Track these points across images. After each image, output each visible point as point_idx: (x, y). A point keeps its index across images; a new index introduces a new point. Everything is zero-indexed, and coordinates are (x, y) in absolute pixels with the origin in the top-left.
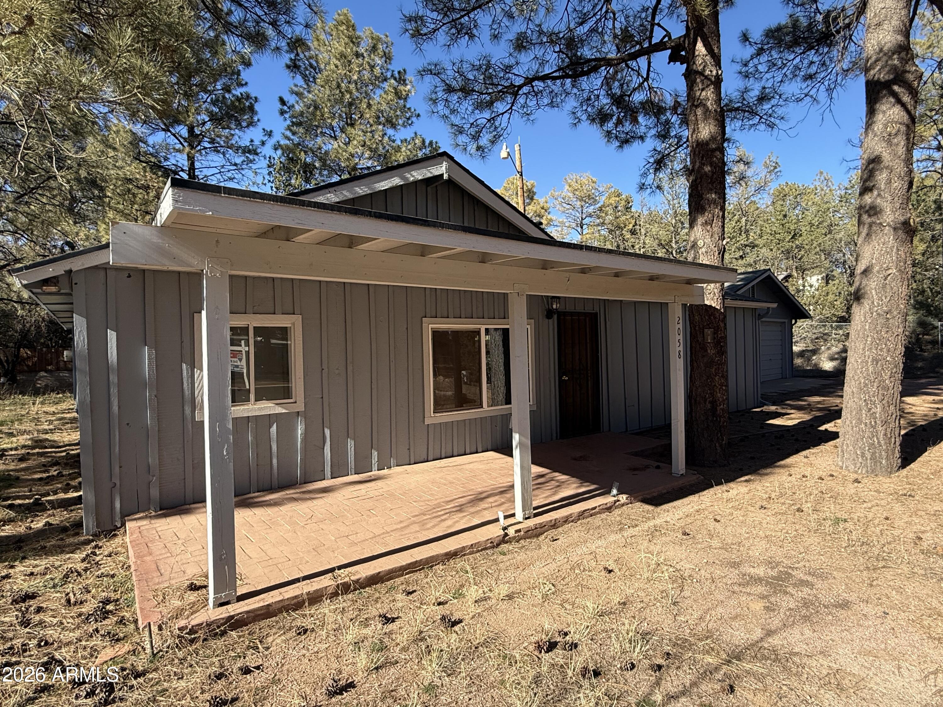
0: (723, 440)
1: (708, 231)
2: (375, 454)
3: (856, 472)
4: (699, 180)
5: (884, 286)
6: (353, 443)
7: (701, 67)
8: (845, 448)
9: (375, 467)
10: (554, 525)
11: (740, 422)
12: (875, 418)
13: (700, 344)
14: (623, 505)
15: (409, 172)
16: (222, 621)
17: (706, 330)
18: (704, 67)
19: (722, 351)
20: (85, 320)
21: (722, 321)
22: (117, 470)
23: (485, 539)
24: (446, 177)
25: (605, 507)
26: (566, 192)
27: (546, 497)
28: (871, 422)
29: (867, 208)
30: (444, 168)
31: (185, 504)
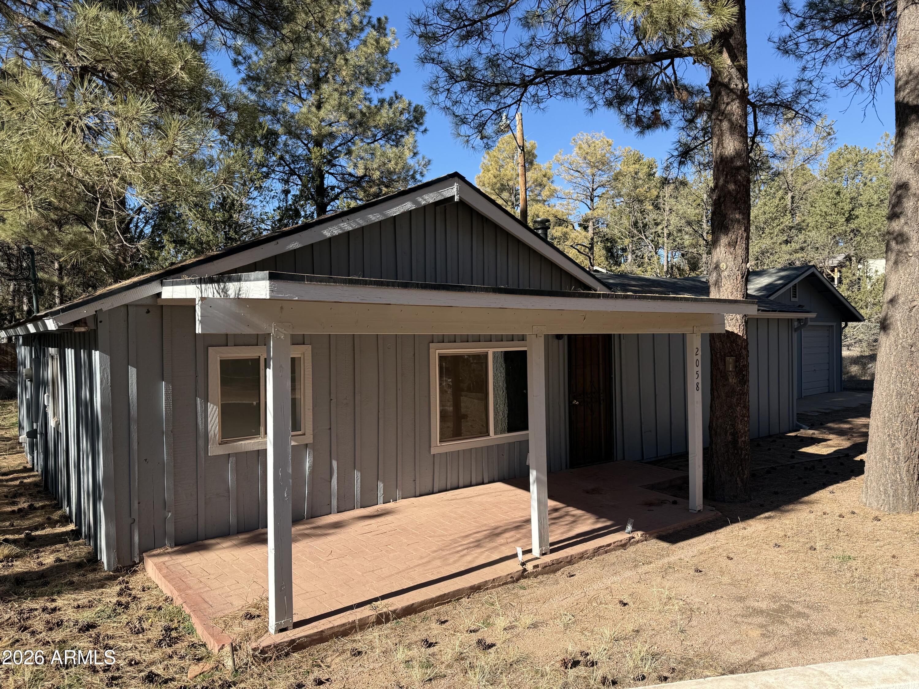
0: (744, 474)
1: (731, 254)
2: (381, 485)
3: (878, 509)
4: (722, 199)
5: (909, 318)
6: (359, 474)
7: (727, 80)
8: (869, 484)
9: (381, 500)
10: (570, 561)
12: (898, 454)
13: (721, 372)
14: (638, 542)
16: (286, 644)
17: (727, 358)
18: (730, 80)
19: (744, 381)
20: (108, 357)
21: (745, 348)
22: (136, 505)
23: (505, 574)
24: (457, 198)
25: (619, 543)
27: (562, 533)
28: (894, 458)
29: (895, 234)
30: (455, 189)
31: (198, 540)
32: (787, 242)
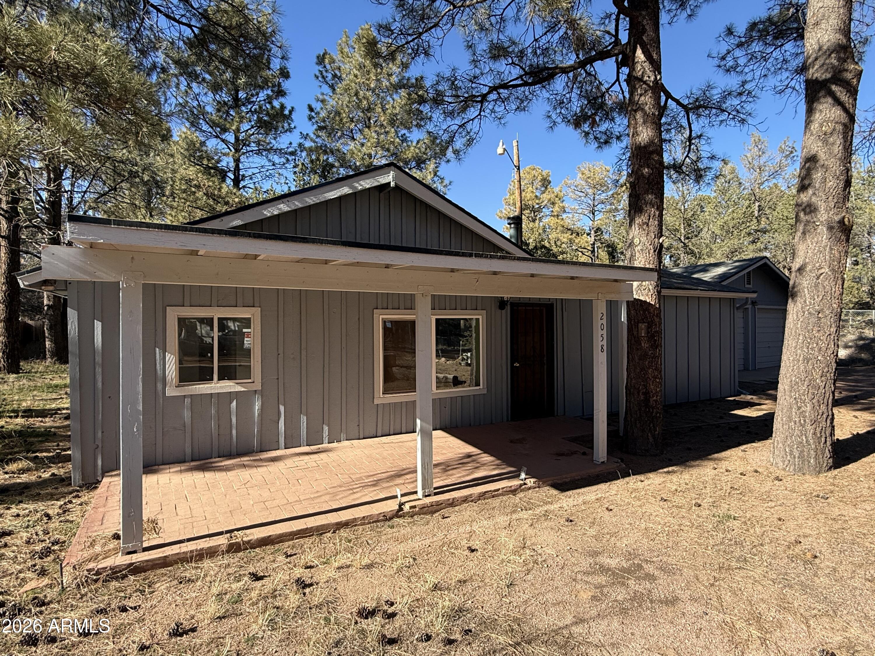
0: (656, 431)
1: (644, 230)
2: (326, 428)
3: (784, 469)
4: (637, 182)
5: (816, 285)
6: (305, 418)
7: (640, 73)
8: (776, 444)
9: (326, 440)
10: (452, 504)
11: (703, 410)
12: (805, 417)
13: (635, 338)
14: (530, 489)
15: (357, 182)
16: (124, 567)
17: (640, 325)
18: (643, 73)
19: (655, 345)
20: (76, 312)
21: (657, 316)
22: (100, 434)
23: (377, 513)
24: (392, 184)
25: (508, 489)
26: (579, 180)
27: (460, 477)
28: (800, 420)
29: (804, 205)
30: (391, 177)
31: (155, 465)
32: (753, 242)
